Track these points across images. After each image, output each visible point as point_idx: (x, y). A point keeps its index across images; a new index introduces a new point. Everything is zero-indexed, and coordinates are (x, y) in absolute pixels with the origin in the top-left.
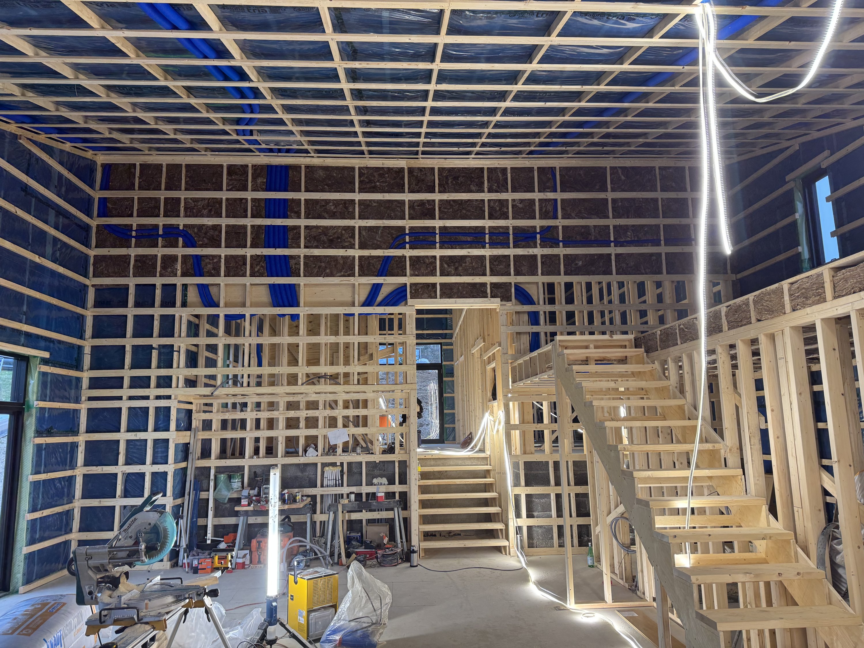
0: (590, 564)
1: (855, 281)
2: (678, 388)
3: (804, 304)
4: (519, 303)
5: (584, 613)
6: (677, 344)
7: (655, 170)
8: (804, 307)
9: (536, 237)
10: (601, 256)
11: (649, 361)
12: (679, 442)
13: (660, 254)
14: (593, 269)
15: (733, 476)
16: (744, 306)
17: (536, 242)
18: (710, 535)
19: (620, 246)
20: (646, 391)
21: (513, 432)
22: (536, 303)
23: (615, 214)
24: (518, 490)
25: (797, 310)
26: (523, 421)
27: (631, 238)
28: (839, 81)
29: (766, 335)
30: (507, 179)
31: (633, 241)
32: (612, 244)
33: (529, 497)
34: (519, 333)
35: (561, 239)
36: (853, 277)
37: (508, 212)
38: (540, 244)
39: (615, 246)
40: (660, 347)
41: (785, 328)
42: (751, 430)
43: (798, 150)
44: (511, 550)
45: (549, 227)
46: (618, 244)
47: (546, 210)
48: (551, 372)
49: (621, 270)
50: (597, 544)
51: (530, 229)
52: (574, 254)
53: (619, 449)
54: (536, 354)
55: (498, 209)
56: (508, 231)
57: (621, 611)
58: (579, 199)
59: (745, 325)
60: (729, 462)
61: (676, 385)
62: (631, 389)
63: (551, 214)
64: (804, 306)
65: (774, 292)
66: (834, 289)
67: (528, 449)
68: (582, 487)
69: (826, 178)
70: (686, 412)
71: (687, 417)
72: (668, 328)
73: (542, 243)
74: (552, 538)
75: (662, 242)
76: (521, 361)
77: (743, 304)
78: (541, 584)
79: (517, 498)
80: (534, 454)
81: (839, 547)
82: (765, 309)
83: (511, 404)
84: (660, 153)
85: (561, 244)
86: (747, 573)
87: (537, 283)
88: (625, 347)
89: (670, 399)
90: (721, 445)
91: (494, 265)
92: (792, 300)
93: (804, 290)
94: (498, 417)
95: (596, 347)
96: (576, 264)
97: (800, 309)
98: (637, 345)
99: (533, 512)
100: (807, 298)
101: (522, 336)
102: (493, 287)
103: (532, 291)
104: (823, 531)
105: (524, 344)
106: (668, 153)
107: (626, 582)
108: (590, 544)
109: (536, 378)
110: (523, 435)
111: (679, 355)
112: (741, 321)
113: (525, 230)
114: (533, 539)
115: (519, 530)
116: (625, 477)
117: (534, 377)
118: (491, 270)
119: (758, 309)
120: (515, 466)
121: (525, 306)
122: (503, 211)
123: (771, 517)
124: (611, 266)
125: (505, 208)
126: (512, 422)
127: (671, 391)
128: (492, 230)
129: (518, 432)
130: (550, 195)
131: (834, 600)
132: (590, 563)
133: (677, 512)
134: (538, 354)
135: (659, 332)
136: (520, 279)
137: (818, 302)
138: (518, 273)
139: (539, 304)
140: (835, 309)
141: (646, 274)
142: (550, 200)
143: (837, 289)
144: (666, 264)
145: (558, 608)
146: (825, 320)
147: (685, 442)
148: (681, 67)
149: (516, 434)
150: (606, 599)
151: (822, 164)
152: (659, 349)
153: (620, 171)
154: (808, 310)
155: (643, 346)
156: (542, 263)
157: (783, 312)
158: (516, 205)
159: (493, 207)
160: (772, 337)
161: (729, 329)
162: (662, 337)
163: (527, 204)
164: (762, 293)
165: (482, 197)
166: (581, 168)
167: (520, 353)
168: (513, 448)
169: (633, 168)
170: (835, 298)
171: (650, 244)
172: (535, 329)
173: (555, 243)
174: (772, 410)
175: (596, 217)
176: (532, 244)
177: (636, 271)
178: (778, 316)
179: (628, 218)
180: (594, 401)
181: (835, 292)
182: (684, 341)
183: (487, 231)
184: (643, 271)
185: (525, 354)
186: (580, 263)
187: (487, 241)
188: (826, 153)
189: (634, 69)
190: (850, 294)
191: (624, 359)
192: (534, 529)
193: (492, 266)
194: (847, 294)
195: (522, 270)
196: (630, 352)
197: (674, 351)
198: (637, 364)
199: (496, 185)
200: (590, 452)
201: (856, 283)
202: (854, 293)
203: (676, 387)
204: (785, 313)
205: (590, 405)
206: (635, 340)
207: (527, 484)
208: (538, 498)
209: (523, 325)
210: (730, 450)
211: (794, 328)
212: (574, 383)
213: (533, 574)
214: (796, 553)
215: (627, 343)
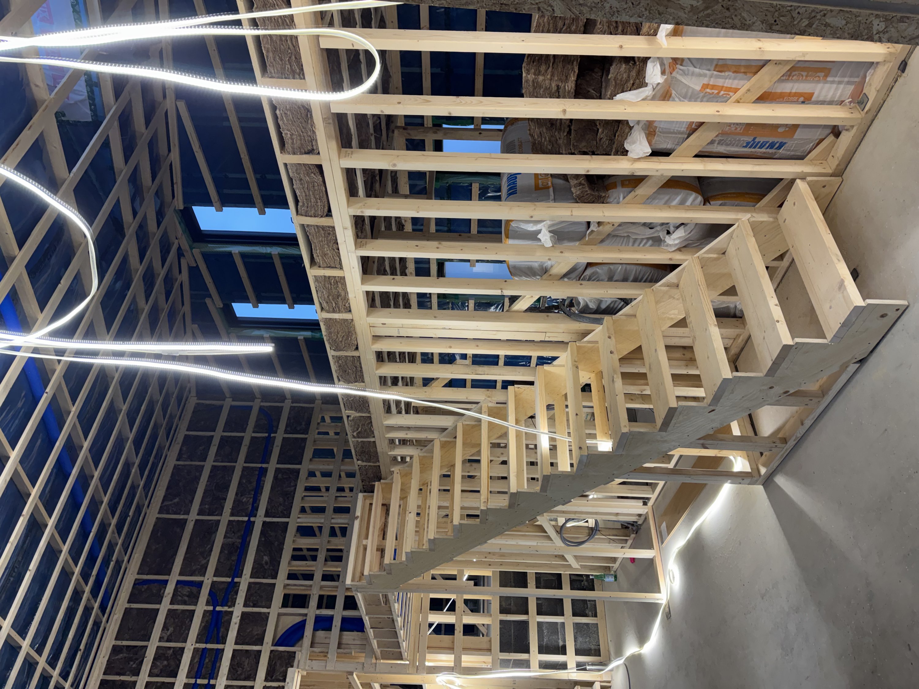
0: (613, 579)
1: (326, 246)
2: (422, 448)
3: (345, 299)
4: (300, 642)
5: (669, 582)
6: (374, 442)
7: (179, 465)
8: (348, 299)
9: (220, 612)
10: (263, 533)
11: (391, 477)
12: (479, 453)
13: (277, 470)
14: (276, 543)
15: (516, 396)
16: (340, 362)
17: (226, 611)
18: (577, 414)
19: (257, 510)
20: (423, 484)
21: (463, 664)
22: (305, 618)
23: (217, 513)
24: (534, 664)
25: (350, 307)
26: (450, 649)
27: (250, 498)
28: (132, 268)
29: (373, 343)
30: (128, 647)
31: (254, 497)
32: (252, 519)
33: (542, 650)
34: (340, 645)
35: (229, 580)
36: (322, 248)
37: (174, 648)
38: (230, 607)
39: (255, 516)
40: (376, 462)
41: (368, 322)
42: (470, 373)
43: (198, 325)
44: (604, 679)
45: (211, 593)
46: (253, 512)
47: (187, 596)
48: (391, 598)
49: (285, 512)
50: (591, 570)
51: (207, 619)
52: (253, 565)
53: (485, 508)
54: (367, 618)
55: (165, 663)
56: (201, 650)
57: (662, 540)
58: (186, 553)
59: (360, 363)
60: (501, 399)
61: (419, 450)
62: (420, 503)
63: (194, 589)
64: (346, 299)
65: (328, 328)
66: (333, 268)
67: (485, 646)
68: (528, 581)
69: (235, 305)
70: (448, 439)
71: (454, 440)
72: (356, 451)
73: (229, 604)
74: (587, 624)
75: (264, 466)
76: (375, 643)
77: (338, 362)
78: (642, 639)
79: (545, 666)
80: (491, 638)
81: (582, 304)
82: (346, 340)
83: (427, 664)
84: (158, 457)
85: (236, 580)
86: (613, 380)
87: (279, 615)
88: (371, 504)
89: (433, 456)
90: (483, 405)
91: (241, 674)
92: (339, 310)
93: (330, 297)
94: (445, 684)
95: (367, 538)
96: (266, 563)
97: (349, 304)
98: (371, 490)
99: (559, 646)
100: (339, 296)
101: (344, 641)
102: (272, 677)
103: (289, 622)
104: (568, 315)
105: (354, 640)
106: (161, 448)
107: (629, 536)
108: (591, 577)
109: (397, 621)
110: (468, 650)
111: (387, 442)
112: (356, 367)
113: (205, 627)
114: (590, 649)
115: (581, 667)
116: (516, 504)
117: (396, 624)
118: (247, 679)
119: (345, 346)
120: (505, 664)
121: (306, 634)
122: (171, 655)
123: (555, 363)
124: (278, 522)
125: (168, 652)
126: (452, 664)
127: (425, 454)
128: (193, 673)
129: (464, 658)
130: (170, 589)
131: (631, 312)
132: (611, 579)
133: (553, 448)
134: (367, 614)
135: (359, 462)
136: (269, 637)
137: (344, 284)
138: (260, 641)
139: (306, 615)
140: (353, 270)
141: (296, 485)
142: (176, 590)
143: (333, 265)
144: (290, 464)
145: (668, 615)
146: (363, 282)
147: (480, 445)
148: (45, 395)
149: (468, 660)
150: (651, 557)
151: (218, 306)
152: (377, 464)
153: (166, 503)
154: (351, 296)
155: (373, 483)
156: (254, 606)
157: (350, 321)
158: (168, 636)
159: (161, 671)
160: (377, 338)
161: (364, 382)
162: (364, 459)
163: (172, 620)
164: (328, 340)
165: (141, 685)
166: (148, 547)
167: (365, 646)
168: (484, 666)
169: (168, 488)
170: (341, 268)
171: (262, 479)
172: (337, 623)
173: (233, 587)
174: (450, 347)
175: (213, 536)
176: (227, 618)
177: (289, 497)
178: (354, 328)
179: (225, 499)
180: (429, 537)
181: (336, 268)
182: (371, 433)
183: (192, 681)
184: (293, 488)
185: (367, 639)
186: (266, 558)
187: (205, 682)
188: (208, 301)
189: (22, 445)
190: (339, 253)
191: (385, 507)
192: (578, 646)
193: (243, 676)
194: (339, 256)
195: (257, 635)
196: (377, 498)
197: (382, 447)
198: (391, 491)
199: (132, 663)
200: (490, 565)
201: (329, 246)
202: (338, 249)
203: (421, 450)
204: (352, 320)
205: (432, 542)
206: (365, 492)
207: (527, 650)
208: (543, 637)
209: (330, 638)
210: (489, 397)
211: (368, 314)
212: (406, 563)
213: (631, 649)
214: (589, 342)
215: (368, 502)
